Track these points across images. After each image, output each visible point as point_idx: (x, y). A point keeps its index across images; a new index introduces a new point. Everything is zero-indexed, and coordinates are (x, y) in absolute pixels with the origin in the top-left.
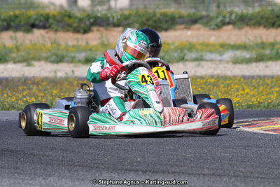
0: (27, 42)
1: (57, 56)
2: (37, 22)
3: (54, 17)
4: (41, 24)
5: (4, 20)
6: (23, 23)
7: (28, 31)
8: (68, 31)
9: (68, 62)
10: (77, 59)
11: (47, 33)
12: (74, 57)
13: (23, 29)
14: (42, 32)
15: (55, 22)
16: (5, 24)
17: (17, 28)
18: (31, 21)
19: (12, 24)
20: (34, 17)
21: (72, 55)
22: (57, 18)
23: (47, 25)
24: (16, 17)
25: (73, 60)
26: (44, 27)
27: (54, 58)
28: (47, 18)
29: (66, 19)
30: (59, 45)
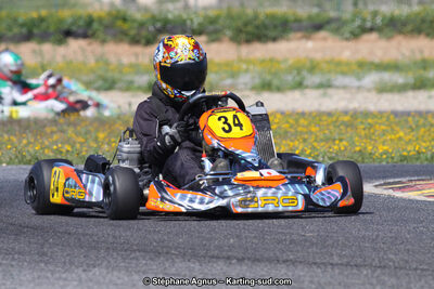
0: (59, 59)
1: (105, 80)
2: (74, 28)
3: (100, 20)
4: (80, 31)
5: (22, 25)
6: (52, 29)
7: (60, 42)
8: (121, 41)
9: (121, 90)
10: (136, 85)
11: (90, 44)
12: (131, 82)
13: (52, 38)
14: (81, 43)
15: (101, 28)
16: (24, 30)
17: (44, 37)
18: (65, 27)
19: (35, 31)
20: (70, 20)
21: (129, 78)
22: (106, 22)
23: (90, 32)
24: (42, 20)
25: (129, 87)
26: (85, 36)
27: (100, 83)
28: (90, 22)
29: (119, 23)
30: (107, 63)
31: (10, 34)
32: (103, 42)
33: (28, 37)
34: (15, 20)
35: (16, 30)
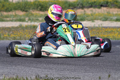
31: (86, 6)
32: (111, 8)
33: (91, 7)
34: (88, 2)
35: (88, 5)
